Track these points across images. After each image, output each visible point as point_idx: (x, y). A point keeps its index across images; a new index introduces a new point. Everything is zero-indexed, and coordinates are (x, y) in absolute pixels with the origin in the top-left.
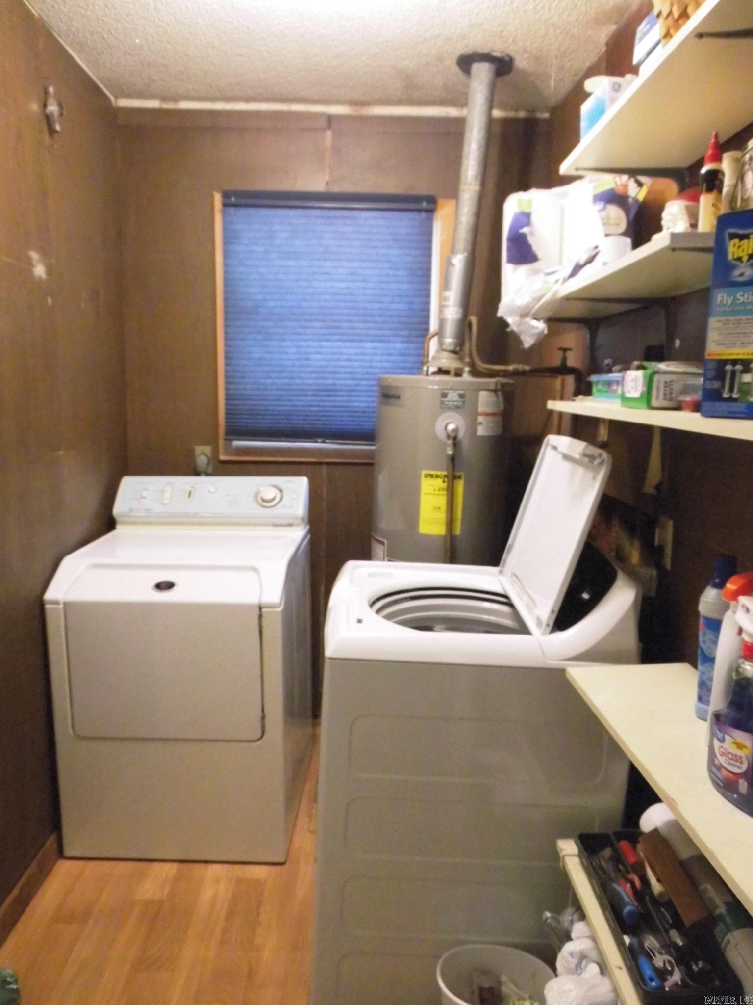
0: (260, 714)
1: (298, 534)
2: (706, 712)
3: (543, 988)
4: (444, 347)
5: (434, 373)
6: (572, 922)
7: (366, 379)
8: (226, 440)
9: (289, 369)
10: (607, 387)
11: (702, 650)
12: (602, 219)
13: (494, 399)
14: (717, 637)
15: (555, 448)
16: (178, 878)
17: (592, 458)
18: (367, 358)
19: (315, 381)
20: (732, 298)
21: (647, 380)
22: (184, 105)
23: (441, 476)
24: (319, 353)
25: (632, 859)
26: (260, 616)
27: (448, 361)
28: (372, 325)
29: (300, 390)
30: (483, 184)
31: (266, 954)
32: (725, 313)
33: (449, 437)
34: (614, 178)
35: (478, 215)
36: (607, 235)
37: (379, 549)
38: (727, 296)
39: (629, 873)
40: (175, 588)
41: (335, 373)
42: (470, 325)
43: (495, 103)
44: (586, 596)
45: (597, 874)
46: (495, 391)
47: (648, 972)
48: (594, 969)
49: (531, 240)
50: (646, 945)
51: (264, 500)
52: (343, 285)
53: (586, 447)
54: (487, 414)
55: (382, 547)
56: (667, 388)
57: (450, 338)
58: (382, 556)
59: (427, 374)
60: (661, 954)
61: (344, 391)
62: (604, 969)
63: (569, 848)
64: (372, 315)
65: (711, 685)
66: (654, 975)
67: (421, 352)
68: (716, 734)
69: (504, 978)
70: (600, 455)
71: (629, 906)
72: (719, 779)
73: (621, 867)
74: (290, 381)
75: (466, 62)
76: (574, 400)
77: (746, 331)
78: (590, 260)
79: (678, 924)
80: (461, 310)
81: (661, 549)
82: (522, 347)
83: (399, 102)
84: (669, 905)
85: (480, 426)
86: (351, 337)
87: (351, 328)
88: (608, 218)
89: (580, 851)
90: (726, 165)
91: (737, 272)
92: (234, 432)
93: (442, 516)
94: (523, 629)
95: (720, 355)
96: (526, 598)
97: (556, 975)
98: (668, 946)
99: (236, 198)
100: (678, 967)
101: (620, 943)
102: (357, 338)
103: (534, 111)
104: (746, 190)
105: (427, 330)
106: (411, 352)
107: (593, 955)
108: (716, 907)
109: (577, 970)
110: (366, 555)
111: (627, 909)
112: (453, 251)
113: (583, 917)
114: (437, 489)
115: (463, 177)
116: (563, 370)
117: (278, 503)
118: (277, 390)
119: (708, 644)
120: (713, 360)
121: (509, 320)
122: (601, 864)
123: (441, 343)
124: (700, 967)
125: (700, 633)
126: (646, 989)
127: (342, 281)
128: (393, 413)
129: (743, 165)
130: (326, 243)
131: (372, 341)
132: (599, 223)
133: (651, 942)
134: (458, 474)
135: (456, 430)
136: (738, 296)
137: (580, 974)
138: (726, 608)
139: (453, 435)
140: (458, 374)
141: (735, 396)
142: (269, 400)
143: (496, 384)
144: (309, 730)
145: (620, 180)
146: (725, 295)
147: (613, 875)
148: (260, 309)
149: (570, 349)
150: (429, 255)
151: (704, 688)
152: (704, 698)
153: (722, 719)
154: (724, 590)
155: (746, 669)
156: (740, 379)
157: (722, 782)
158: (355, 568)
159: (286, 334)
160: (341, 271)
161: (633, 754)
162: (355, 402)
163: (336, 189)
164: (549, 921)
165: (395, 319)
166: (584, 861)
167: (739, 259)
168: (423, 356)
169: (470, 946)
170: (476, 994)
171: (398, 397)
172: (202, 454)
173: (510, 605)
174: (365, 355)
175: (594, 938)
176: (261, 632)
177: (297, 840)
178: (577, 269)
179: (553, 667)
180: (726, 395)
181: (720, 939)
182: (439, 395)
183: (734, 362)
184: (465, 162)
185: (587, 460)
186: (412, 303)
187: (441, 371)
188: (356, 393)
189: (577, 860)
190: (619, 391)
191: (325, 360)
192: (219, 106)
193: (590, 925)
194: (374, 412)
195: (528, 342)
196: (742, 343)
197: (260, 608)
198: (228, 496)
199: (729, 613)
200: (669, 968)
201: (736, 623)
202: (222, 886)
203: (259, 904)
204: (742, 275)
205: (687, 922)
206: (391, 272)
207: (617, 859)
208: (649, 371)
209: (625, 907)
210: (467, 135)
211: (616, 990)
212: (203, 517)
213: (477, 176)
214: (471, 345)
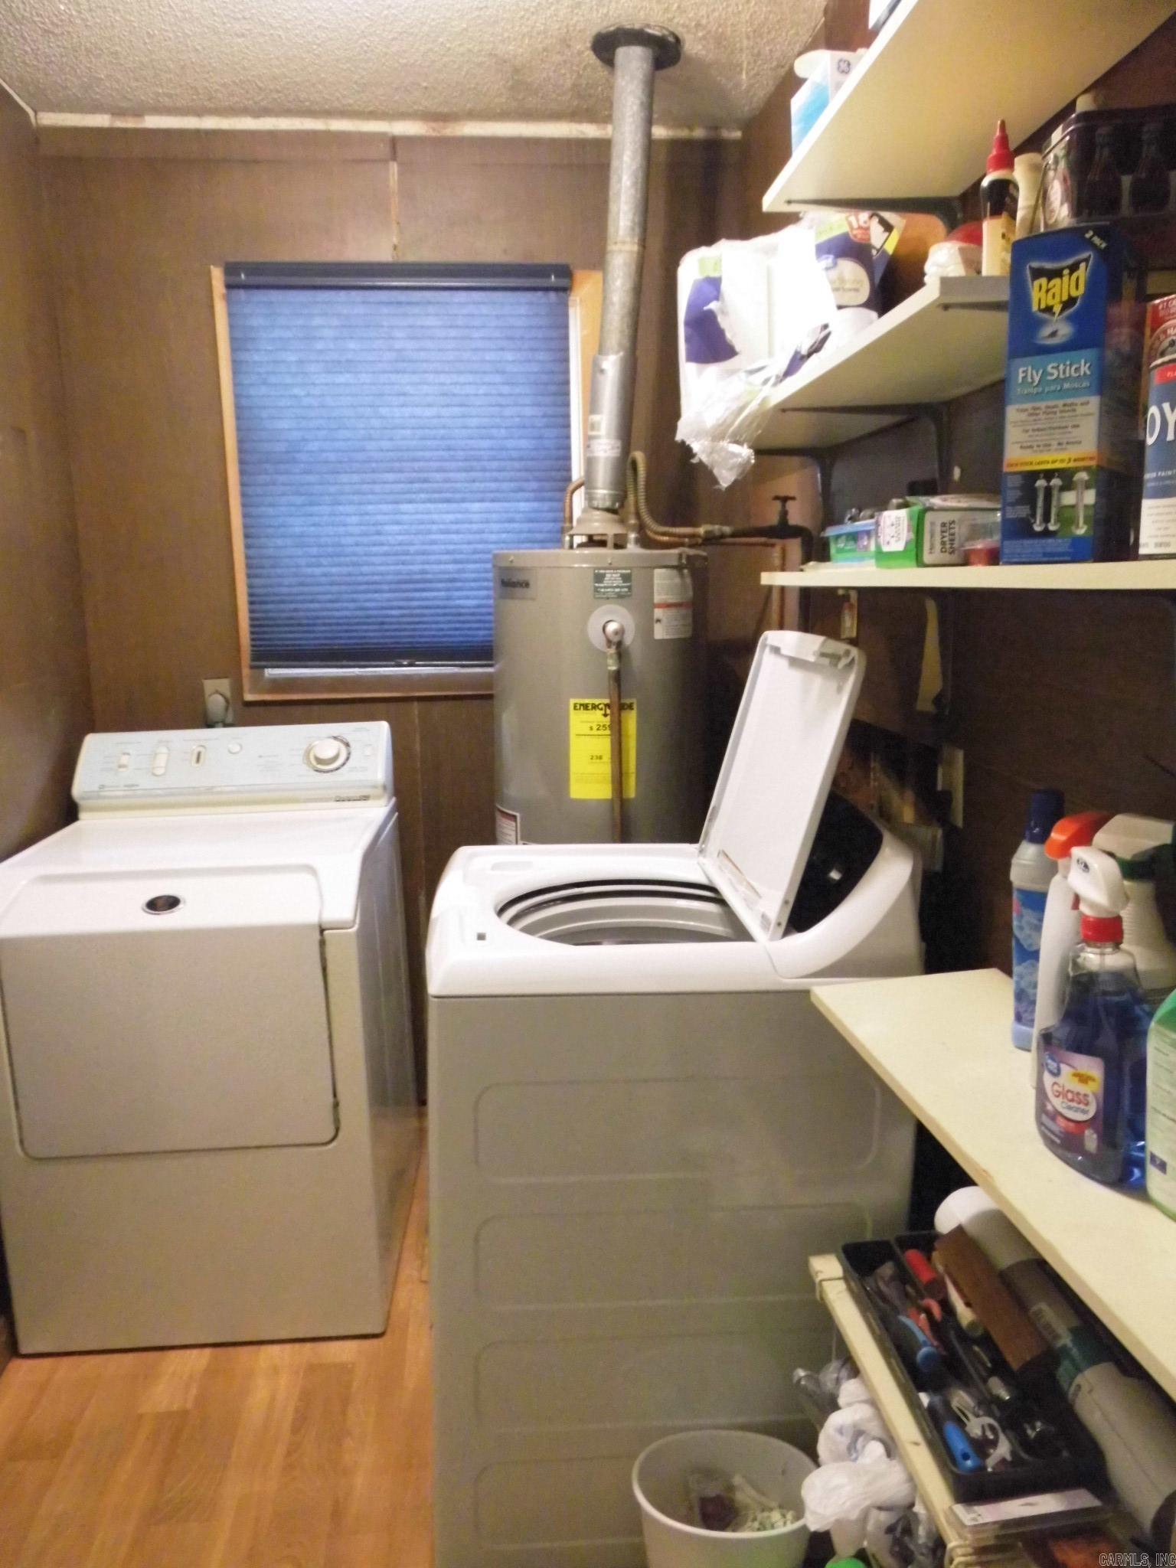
0: (330, 1099)
1: (378, 812)
2: (1029, 1037)
3: (799, 1486)
4: (595, 503)
5: (581, 545)
6: (838, 1382)
7: (475, 562)
8: (252, 667)
9: (349, 550)
10: (852, 543)
11: (1018, 941)
12: (832, 282)
13: (677, 580)
14: (1041, 920)
15: (776, 650)
16: (210, 1372)
17: (835, 658)
18: (475, 527)
19: (392, 568)
20: (1041, 372)
21: (915, 523)
22: (152, 122)
23: (600, 707)
24: (398, 523)
25: (925, 1276)
26: (322, 943)
27: (602, 525)
28: (479, 475)
29: (367, 583)
30: (643, 243)
31: (359, 1481)
32: (1030, 397)
33: (609, 642)
34: (847, 218)
35: (638, 291)
36: (840, 307)
37: (507, 827)
38: (1032, 369)
39: (922, 1298)
40: (180, 906)
41: (423, 553)
42: (634, 464)
43: (655, 116)
44: (835, 875)
45: (875, 1305)
46: (679, 568)
47: (959, 1445)
48: (876, 1449)
49: (723, 322)
50: (955, 1404)
51: (319, 761)
52: (429, 412)
53: (824, 642)
54: (668, 606)
55: (514, 824)
56: (945, 534)
57: (604, 488)
58: (513, 838)
59: (571, 547)
60: (977, 1416)
61: (440, 581)
62: (891, 1448)
63: (828, 1269)
64: (478, 460)
65: (1035, 995)
66: (969, 1450)
67: (560, 515)
68: (1047, 1064)
69: (737, 1480)
70: (847, 653)
71: (926, 1347)
72: (1056, 1135)
73: (909, 1289)
74: (350, 569)
75: (606, 45)
76: (802, 570)
77: (1064, 424)
78: (816, 349)
79: (1000, 1368)
80: (619, 444)
81: (947, 797)
82: (717, 487)
83: (504, 115)
84: (986, 1341)
85: (658, 623)
86: (448, 495)
87: (447, 481)
88: (842, 280)
89: (845, 1271)
90: (1021, 173)
91: (1046, 331)
92: (265, 655)
93: (605, 768)
94: (741, 933)
95: (1026, 464)
96: (742, 888)
97: (818, 1465)
98: (988, 1403)
99: (246, 275)
100: (1006, 1434)
101: (913, 1405)
102: (458, 496)
103: (716, 128)
104: (1052, 211)
105: (569, 479)
106: (544, 515)
107: (874, 1428)
108: (1057, 1337)
109: (850, 1454)
110: (487, 836)
111: (924, 1350)
112: (602, 350)
113: (855, 1372)
114: (595, 728)
115: (611, 230)
116: (784, 530)
117: (344, 764)
118: (332, 584)
119: (1027, 931)
120: (1015, 473)
121: (696, 447)
122: (878, 1287)
123: (590, 498)
124: (1038, 1430)
125: (1014, 915)
126: (959, 1472)
127: (429, 405)
128: (521, 611)
129: (1045, 173)
130: (398, 345)
131: (482, 500)
132: (828, 287)
133: (961, 1399)
134: (628, 701)
135: (620, 632)
136: (1049, 369)
137: (856, 1459)
138: (1052, 870)
139: (616, 639)
140: (619, 545)
141: (1052, 527)
142: (319, 602)
143: (680, 556)
144: (413, 1123)
145: (858, 220)
146: (1030, 369)
147: (897, 1302)
148: (298, 456)
149: (793, 498)
150: (565, 360)
151: (1024, 1000)
152: (1025, 1016)
153: (1054, 1041)
154: (1048, 842)
155: (1089, 957)
156: (1059, 499)
157: (1059, 1137)
158: (472, 856)
159: (342, 493)
160: (425, 389)
161: (921, 1109)
162: (459, 598)
163: (411, 257)
164: (803, 1382)
165: (517, 464)
166: (853, 1284)
167: (1049, 309)
168: (564, 520)
169: (680, 1436)
170: (697, 1510)
171: (527, 585)
172: (216, 693)
173: (720, 901)
174: (471, 522)
175: (874, 1403)
176: (324, 969)
177: (402, 1295)
178: (797, 361)
179: (790, 988)
180: (1038, 528)
181: (1065, 1386)
182: (591, 577)
183: (1049, 474)
184: (613, 207)
185: (826, 661)
186: (541, 437)
187: (593, 542)
188: (459, 584)
189: (841, 1286)
190: (873, 548)
191: (407, 533)
192: (210, 123)
193: (867, 1385)
194: (489, 614)
195: (726, 478)
196: (1060, 444)
197: (322, 931)
198: (260, 757)
199: (1057, 879)
200: (991, 1437)
201: (1070, 889)
202: (284, 1380)
203: (346, 1401)
204: (1054, 334)
205: (1015, 1365)
206: (506, 389)
207: (903, 1277)
208: (916, 509)
209: (920, 1349)
210: (615, 163)
211: (911, 1479)
212: (221, 793)
213: (633, 229)
214: (637, 498)
